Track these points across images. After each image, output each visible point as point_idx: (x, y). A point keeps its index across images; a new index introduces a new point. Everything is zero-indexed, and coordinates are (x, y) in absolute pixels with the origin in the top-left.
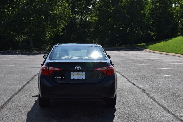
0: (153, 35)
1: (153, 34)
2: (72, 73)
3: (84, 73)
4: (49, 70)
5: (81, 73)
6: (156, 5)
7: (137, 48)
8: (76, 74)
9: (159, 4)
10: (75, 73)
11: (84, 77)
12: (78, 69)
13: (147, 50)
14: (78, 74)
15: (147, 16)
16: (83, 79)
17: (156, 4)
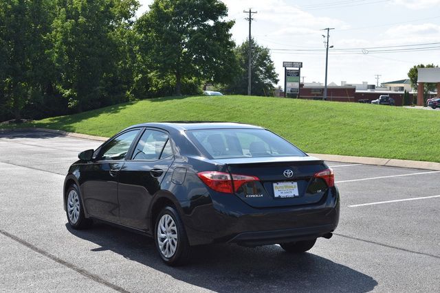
0: (70, 96)
1: (68, 92)
2: (275, 185)
3: (296, 184)
4: (232, 180)
5: (289, 184)
6: (76, 21)
7: (38, 129)
8: (282, 187)
9: (85, 19)
10: (281, 184)
11: (295, 192)
12: (289, 176)
13: (74, 134)
14: (286, 187)
15: (57, 48)
16: (295, 197)
17: (76, 18)
